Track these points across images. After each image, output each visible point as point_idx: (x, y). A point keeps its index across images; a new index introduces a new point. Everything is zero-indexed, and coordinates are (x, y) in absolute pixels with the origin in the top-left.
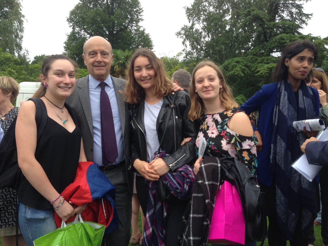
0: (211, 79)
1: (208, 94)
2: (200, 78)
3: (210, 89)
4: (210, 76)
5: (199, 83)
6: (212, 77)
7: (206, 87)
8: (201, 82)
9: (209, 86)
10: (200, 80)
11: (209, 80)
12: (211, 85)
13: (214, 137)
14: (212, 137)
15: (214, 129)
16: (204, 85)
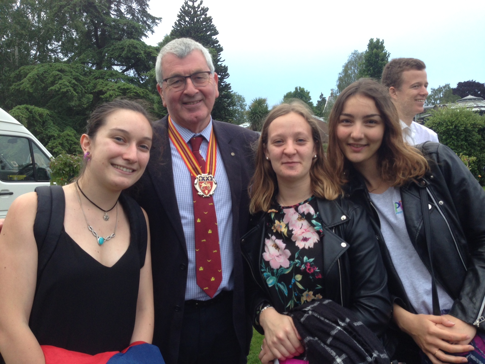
0: (299, 140)
1: (292, 168)
2: (279, 135)
3: (296, 159)
4: (299, 134)
5: (276, 144)
6: (301, 137)
7: (289, 156)
8: (281, 143)
9: (294, 154)
10: (278, 139)
11: (295, 142)
12: (298, 152)
13: (311, 247)
14: (307, 247)
15: (305, 230)
16: (286, 151)
